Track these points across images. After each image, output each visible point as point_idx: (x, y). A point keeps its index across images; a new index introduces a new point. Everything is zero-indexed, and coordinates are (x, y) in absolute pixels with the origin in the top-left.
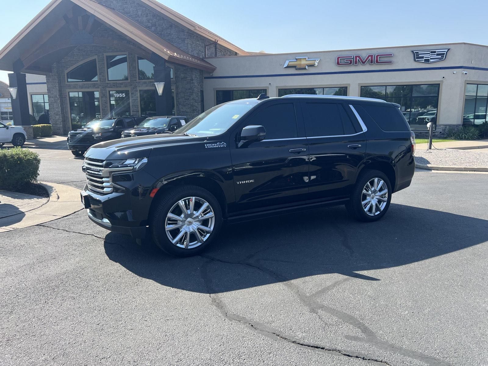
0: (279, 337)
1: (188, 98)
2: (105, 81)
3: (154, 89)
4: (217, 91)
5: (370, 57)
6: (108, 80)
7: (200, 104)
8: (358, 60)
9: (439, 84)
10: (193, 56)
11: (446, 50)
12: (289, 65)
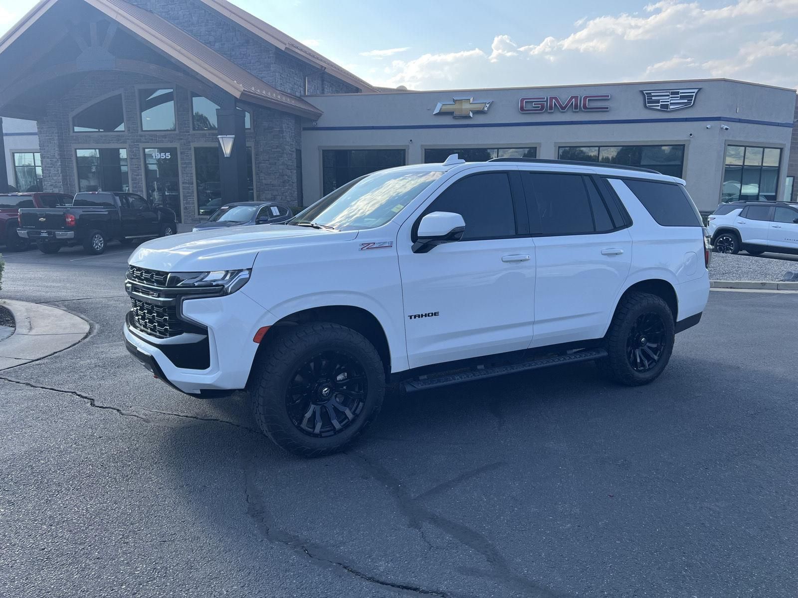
0: (346, 571)
1: (276, 161)
2: (137, 133)
3: (218, 146)
4: (324, 151)
5: (574, 100)
6: (142, 131)
7: (295, 171)
8: (555, 104)
9: (684, 145)
10: (283, 93)
11: (696, 91)
12: (442, 111)
